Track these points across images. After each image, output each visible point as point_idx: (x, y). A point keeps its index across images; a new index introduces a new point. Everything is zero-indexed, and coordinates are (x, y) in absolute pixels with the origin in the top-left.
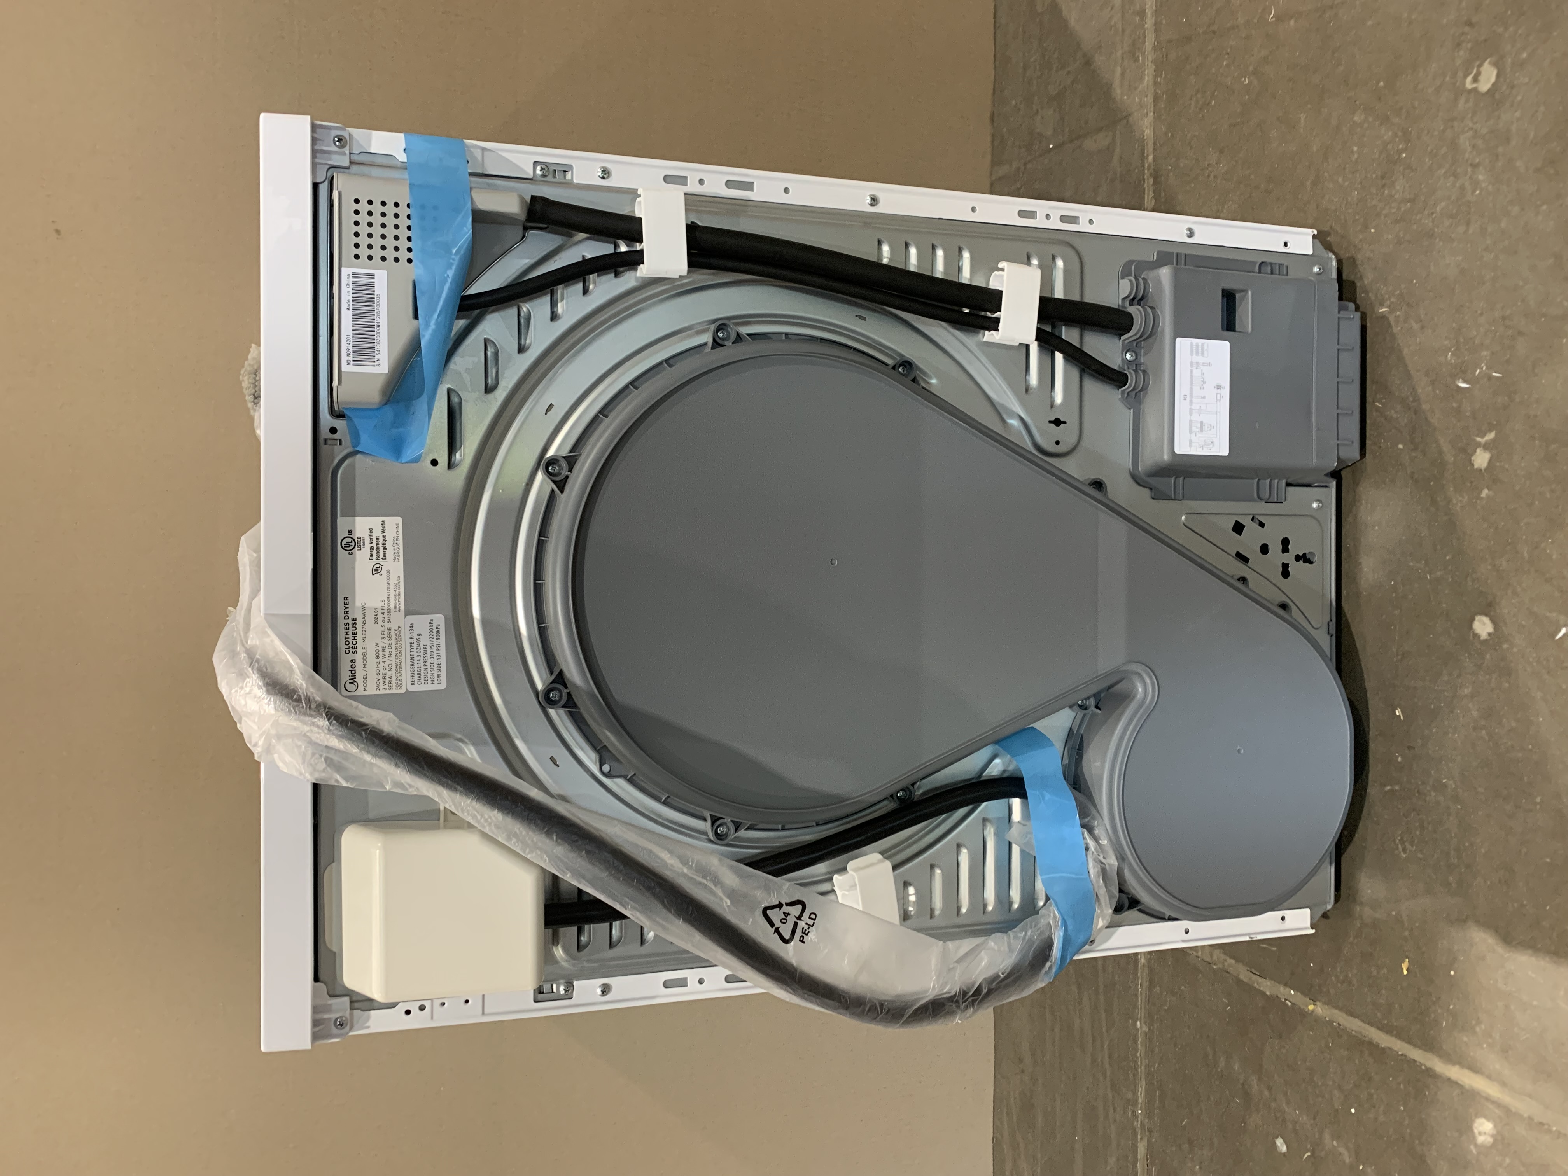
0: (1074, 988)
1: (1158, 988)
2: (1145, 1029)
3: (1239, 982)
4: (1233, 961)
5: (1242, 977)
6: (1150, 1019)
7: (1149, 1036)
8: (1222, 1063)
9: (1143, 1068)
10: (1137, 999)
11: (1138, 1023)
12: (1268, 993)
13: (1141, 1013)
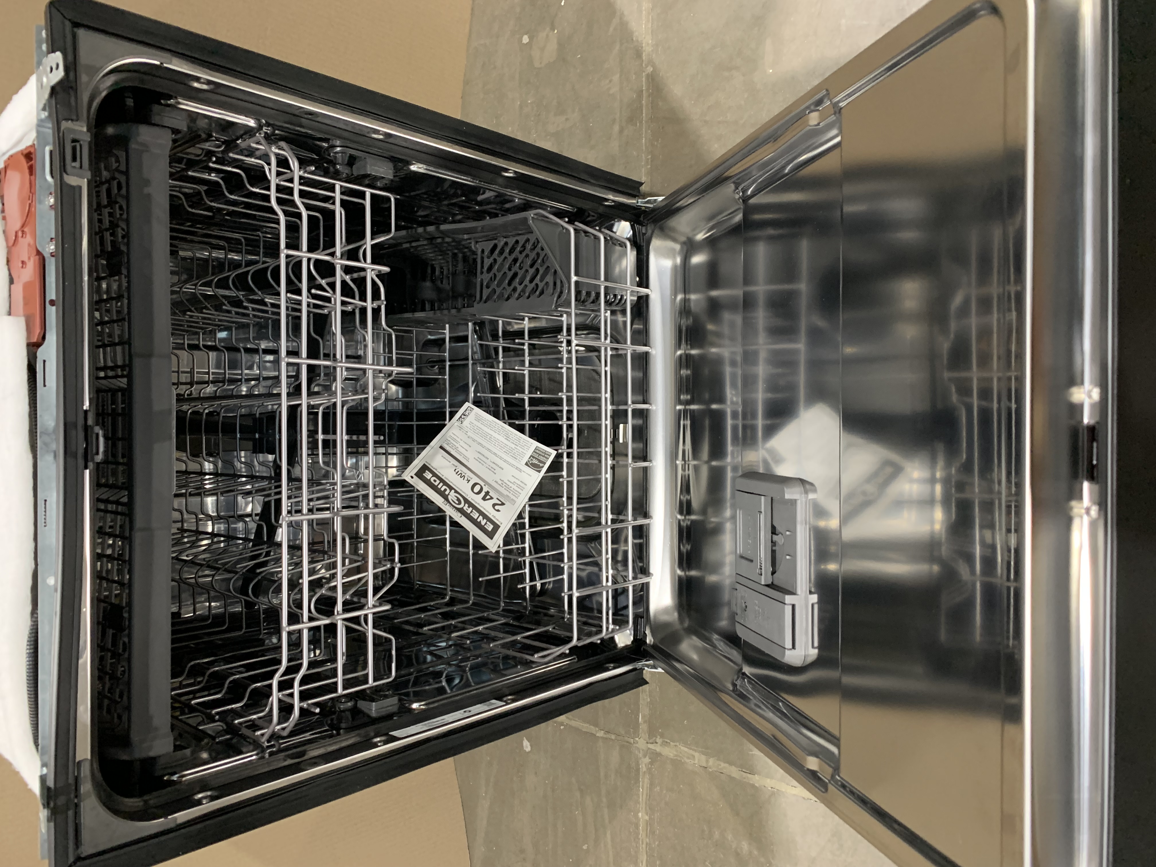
0: (578, 794)
1: (658, 788)
2: (647, 818)
3: (731, 778)
4: (727, 765)
5: (733, 775)
6: (651, 809)
7: (649, 823)
8: (717, 835)
9: (644, 846)
10: (639, 797)
11: (640, 814)
12: (757, 785)
13: (642, 805)
